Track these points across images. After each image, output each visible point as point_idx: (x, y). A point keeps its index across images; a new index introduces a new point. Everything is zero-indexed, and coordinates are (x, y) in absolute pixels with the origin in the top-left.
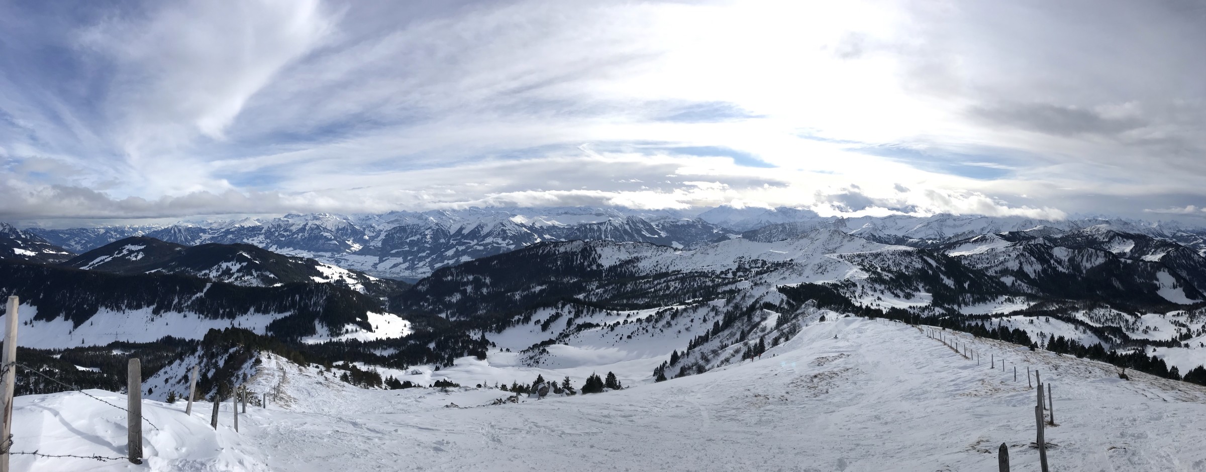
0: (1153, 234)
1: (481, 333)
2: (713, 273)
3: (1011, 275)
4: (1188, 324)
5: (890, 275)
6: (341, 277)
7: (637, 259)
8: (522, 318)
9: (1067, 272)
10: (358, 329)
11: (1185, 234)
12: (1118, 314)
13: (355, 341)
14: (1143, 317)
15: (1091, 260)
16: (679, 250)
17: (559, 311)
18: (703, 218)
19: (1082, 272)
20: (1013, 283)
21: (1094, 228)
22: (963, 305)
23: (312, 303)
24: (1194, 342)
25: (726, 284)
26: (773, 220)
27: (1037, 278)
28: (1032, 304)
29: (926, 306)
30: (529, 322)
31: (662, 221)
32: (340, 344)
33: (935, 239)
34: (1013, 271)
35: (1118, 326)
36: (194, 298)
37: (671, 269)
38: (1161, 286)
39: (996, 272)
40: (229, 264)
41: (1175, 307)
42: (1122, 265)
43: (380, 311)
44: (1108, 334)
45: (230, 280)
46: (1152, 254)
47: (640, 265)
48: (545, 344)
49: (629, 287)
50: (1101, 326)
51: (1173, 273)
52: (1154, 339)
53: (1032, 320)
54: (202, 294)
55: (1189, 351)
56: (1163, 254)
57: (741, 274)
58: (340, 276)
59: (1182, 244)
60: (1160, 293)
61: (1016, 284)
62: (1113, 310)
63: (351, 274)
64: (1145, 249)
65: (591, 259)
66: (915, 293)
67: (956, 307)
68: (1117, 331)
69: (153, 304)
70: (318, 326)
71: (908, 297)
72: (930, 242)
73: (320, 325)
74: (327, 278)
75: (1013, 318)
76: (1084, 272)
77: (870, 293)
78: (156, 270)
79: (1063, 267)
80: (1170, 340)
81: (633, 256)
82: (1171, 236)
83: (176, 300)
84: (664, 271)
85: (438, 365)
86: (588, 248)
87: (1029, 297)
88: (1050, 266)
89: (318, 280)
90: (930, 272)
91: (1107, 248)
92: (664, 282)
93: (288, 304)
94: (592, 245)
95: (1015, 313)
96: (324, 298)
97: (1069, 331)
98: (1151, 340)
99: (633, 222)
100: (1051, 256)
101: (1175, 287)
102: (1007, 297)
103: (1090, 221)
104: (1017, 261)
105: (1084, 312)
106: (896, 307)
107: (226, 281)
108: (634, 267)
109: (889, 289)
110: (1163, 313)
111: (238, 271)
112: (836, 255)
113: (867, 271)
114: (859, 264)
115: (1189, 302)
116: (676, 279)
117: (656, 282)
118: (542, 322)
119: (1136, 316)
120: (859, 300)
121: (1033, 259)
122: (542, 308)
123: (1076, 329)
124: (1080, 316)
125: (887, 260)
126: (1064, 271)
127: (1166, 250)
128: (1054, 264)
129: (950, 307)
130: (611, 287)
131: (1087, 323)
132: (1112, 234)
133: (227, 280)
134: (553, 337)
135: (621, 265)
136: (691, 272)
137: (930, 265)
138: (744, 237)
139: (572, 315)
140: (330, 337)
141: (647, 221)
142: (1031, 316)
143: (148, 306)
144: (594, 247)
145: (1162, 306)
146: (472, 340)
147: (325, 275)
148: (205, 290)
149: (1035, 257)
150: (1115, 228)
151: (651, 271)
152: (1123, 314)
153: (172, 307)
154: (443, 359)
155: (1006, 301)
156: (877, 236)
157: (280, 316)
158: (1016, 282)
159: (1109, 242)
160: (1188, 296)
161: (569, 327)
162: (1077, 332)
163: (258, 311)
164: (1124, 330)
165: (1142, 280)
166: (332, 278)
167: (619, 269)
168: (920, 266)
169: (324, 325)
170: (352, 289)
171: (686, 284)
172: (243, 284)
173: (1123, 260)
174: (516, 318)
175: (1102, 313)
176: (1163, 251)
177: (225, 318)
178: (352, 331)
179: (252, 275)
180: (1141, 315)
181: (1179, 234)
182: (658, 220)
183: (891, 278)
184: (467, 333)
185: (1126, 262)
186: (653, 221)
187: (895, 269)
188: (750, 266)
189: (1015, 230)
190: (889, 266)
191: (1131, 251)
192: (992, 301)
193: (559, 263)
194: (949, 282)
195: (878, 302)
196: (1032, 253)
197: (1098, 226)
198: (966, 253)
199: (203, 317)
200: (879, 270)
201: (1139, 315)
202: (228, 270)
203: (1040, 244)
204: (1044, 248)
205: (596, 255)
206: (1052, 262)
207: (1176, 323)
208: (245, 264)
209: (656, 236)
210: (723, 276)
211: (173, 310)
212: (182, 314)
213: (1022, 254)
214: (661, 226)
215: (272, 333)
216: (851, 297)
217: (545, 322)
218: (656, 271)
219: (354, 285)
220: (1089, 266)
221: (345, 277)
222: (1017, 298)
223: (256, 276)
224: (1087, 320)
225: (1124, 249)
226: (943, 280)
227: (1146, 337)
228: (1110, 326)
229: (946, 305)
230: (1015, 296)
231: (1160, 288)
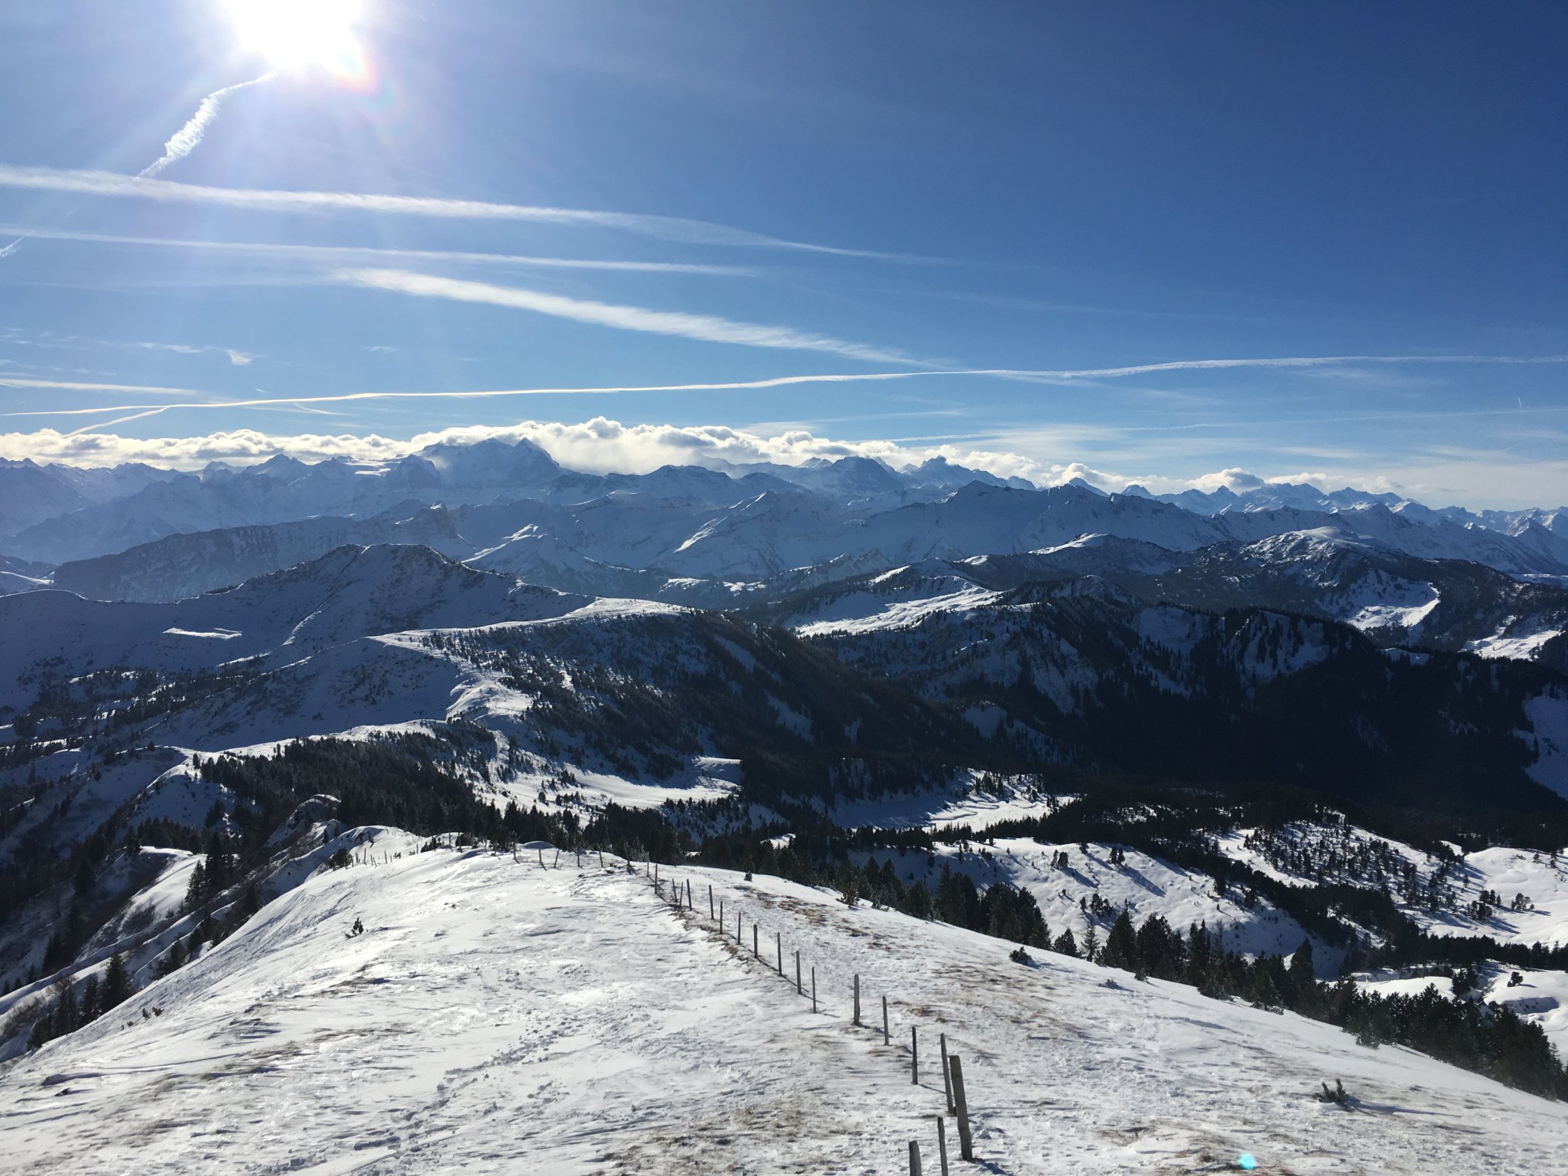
0: (1512, 559)
3: (994, 700)
5: (604, 700)
9: (1187, 694)
12: (1375, 845)
15: (1274, 655)
19: (1241, 695)
20: (1000, 730)
21: (1286, 541)
22: (842, 801)
27: (1080, 713)
28: (1064, 800)
29: (720, 800)
33: (754, 578)
34: (999, 687)
35: (1378, 887)
38: (1543, 746)
39: (948, 689)
44: (1339, 914)
46: (1509, 634)
50: (1314, 884)
52: (1516, 940)
53: (1064, 856)
56: (1551, 634)
60: (1538, 771)
61: (1011, 732)
62: (1358, 832)
64: (1479, 613)
66: (684, 761)
67: (817, 804)
68: (1373, 905)
71: (662, 771)
72: (736, 587)
75: (1003, 846)
76: (1251, 693)
77: (537, 761)
79: (1173, 677)
87: (1056, 777)
88: (1127, 673)
90: (736, 689)
91: (1334, 609)
95: (1007, 829)
97: (1195, 898)
100: (1132, 640)
102: (981, 775)
103: (1271, 515)
104: (1013, 655)
105: (1250, 832)
106: (621, 802)
112: (418, 635)
113: (527, 689)
114: (498, 666)
119: (1445, 854)
120: (500, 785)
121: (1065, 647)
123: (1221, 890)
124: (1234, 848)
125: (592, 648)
126: (1176, 689)
128: (1139, 666)
129: (796, 802)
131: (1259, 874)
132: (1352, 561)
137: (735, 666)
142: (1058, 841)
149: (1073, 643)
150: (1364, 541)
152: (1393, 845)
155: (977, 787)
158: (1011, 725)
159: (1343, 588)
162: (1224, 903)
164: (1400, 900)
165: (1465, 724)
168: (702, 669)
173: (1391, 653)
175: (1314, 840)
180: (1466, 851)
183: (607, 708)
185: (1402, 660)
190: (600, 669)
191: (1427, 620)
192: (935, 786)
194: (794, 720)
195: (562, 792)
196: (1062, 626)
197: (1301, 534)
198: (853, 627)
200: (567, 684)
201: (1457, 850)
203: (1090, 597)
204: (1106, 611)
206: (1135, 657)
213: (1028, 633)
216: (471, 776)
220: (1265, 670)
222: (1015, 779)
224: (1261, 864)
225: (1399, 616)
226: (775, 714)
227: (1483, 931)
228: (1346, 888)
229: (786, 798)
230: (1007, 774)
231: (1535, 756)
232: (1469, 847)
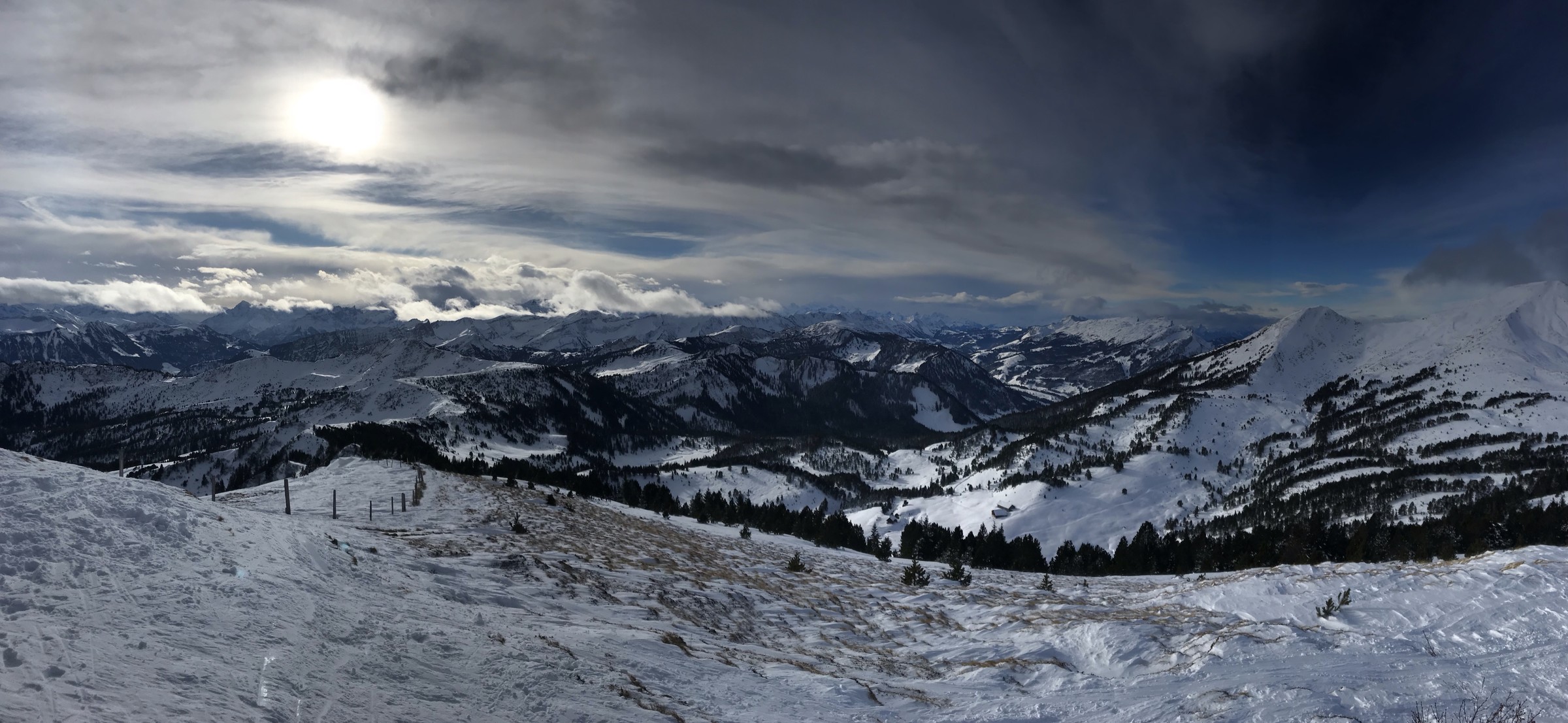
0: (908, 332)
2: (224, 410)
3: (691, 404)
4: (953, 459)
5: (501, 409)
7: (103, 393)
9: (778, 395)
11: (953, 333)
12: (854, 454)
14: (892, 454)
15: (815, 375)
16: (172, 376)
18: (211, 325)
19: (802, 395)
20: (694, 418)
21: (820, 327)
22: (617, 453)
24: (959, 486)
25: (244, 427)
26: (319, 327)
27: (731, 407)
28: (722, 447)
29: (558, 455)
31: (146, 331)
33: (575, 350)
34: (693, 398)
35: (855, 472)
37: (159, 406)
38: (919, 408)
39: (669, 401)
41: (936, 436)
42: (861, 381)
44: (839, 485)
46: (907, 362)
47: (109, 401)
49: (89, 437)
50: (828, 474)
51: (936, 389)
52: (906, 487)
53: (721, 473)
55: (954, 498)
56: (922, 362)
57: (267, 410)
59: (949, 346)
60: (918, 418)
61: (699, 418)
62: (847, 449)
64: (896, 355)
65: (22, 394)
66: (540, 435)
67: (605, 455)
68: (852, 480)
71: (529, 441)
72: (567, 355)
75: (692, 470)
76: (805, 393)
77: (469, 437)
79: (772, 388)
80: (928, 485)
81: (96, 387)
82: (933, 335)
84: (147, 409)
86: (17, 376)
87: (718, 438)
88: (750, 387)
90: (565, 402)
91: (840, 355)
92: (147, 427)
94: (24, 370)
95: (695, 463)
97: (778, 485)
98: (900, 488)
99: (97, 332)
100: (753, 372)
101: (938, 408)
102: (684, 439)
103: (813, 315)
104: (699, 383)
105: (803, 454)
106: (509, 456)
108: (98, 405)
109: (500, 430)
110: (919, 447)
112: (415, 379)
113: (464, 403)
114: (450, 393)
115: (958, 428)
116: (166, 422)
117: (133, 428)
119: (882, 455)
120: (451, 448)
121: (722, 378)
123: (790, 481)
124: (797, 461)
125: (495, 385)
126: (773, 394)
127: (926, 355)
128: (757, 384)
129: (596, 455)
130: (57, 439)
131: (806, 472)
132: (847, 334)
135: (75, 403)
136: (189, 411)
137: (565, 391)
138: (272, 354)
141: (121, 330)
142: (719, 466)
144: (27, 373)
145: (917, 438)
149: (726, 376)
150: (851, 326)
151: (125, 411)
152: (861, 453)
155: (682, 445)
156: (482, 349)
158: (699, 415)
159: (844, 346)
160: (956, 420)
162: (791, 486)
164: (863, 476)
165: (892, 401)
167: (72, 409)
168: (548, 393)
171: (181, 429)
173: (863, 372)
175: (830, 455)
176: (922, 357)
180: (889, 453)
181: (944, 332)
182: (139, 329)
183: (502, 412)
185: (867, 375)
186: (130, 331)
187: (509, 399)
188: (279, 398)
189: (696, 334)
190: (499, 394)
191: (876, 358)
192: (663, 446)
194: (595, 417)
195: (481, 451)
196: (721, 369)
197: (826, 322)
198: (624, 372)
200: (483, 401)
201: (886, 452)
203: (734, 355)
204: (740, 360)
205: (31, 388)
206: (754, 380)
207: (938, 461)
209: (136, 355)
210: (239, 414)
213: (706, 372)
214: (144, 338)
216: (437, 443)
218: (134, 410)
220: (812, 383)
222: (700, 439)
224: (808, 468)
225: (866, 357)
226: (584, 413)
227: (895, 484)
228: (843, 474)
229: (590, 453)
230: (696, 437)
231: (916, 411)
232: (890, 451)
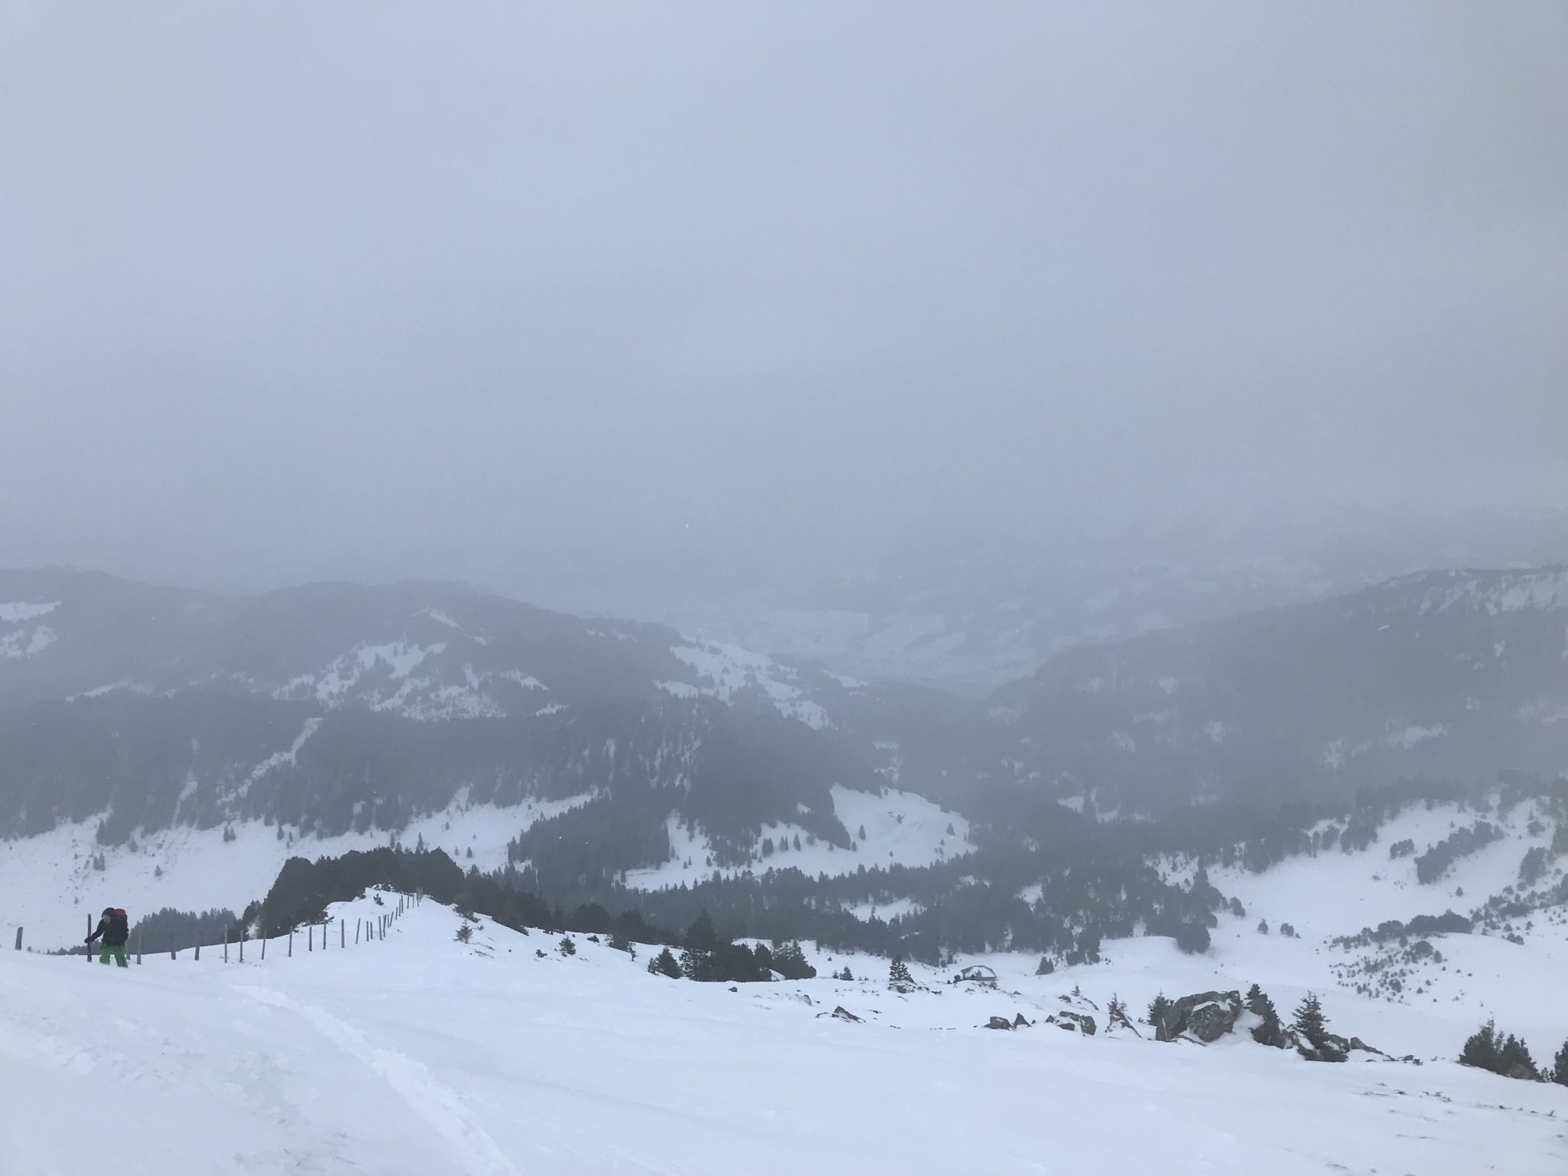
1: (1194, 865)
6: (750, 678)
8: (1343, 828)
10: (802, 840)
13: (794, 873)
17: (1492, 819)
23: (657, 763)
30: (1371, 845)
32: (745, 883)
36: (259, 772)
40: (385, 651)
43: (872, 784)
45: (389, 704)
48: (1424, 925)
54: (290, 756)
58: (747, 678)
63: (782, 668)
69: (99, 808)
70: (677, 834)
73: (684, 832)
74: (708, 682)
78: (106, 689)
83: (191, 787)
85: (1050, 956)
89: (679, 689)
93: (580, 771)
96: (697, 745)
107: (377, 708)
111: (417, 672)
118: (1422, 852)
122: (1423, 802)
133: (380, 702)
134: (1463, 909)
139: (1544, 841)
140: (715, 868)
143: (78, 819)
146: (1162, 885)
147: (701, 673)
148: (300, 742)
153: (177, 811)
154: (1065, 940)
157: (554, 810)
161: (1532, 882)
163: (481, 797)
166: (722, 682)
169: (697, 830)
170: (785, 715)
172: (434, 712)
174: (1322, 826)
177: (373, 828)
178: (784, 846)
179: (462, 682)
184: (1149, 863)
193: (1499, 649)
199: (295, 831)
202: (383, 668)
208: (438, 648)
211: (180, 822)
212: (217, 833)
215: (528, 863)
217: (1431, 851)
219: (792, 702)
221: (762, 679)
223: (475, 684)
